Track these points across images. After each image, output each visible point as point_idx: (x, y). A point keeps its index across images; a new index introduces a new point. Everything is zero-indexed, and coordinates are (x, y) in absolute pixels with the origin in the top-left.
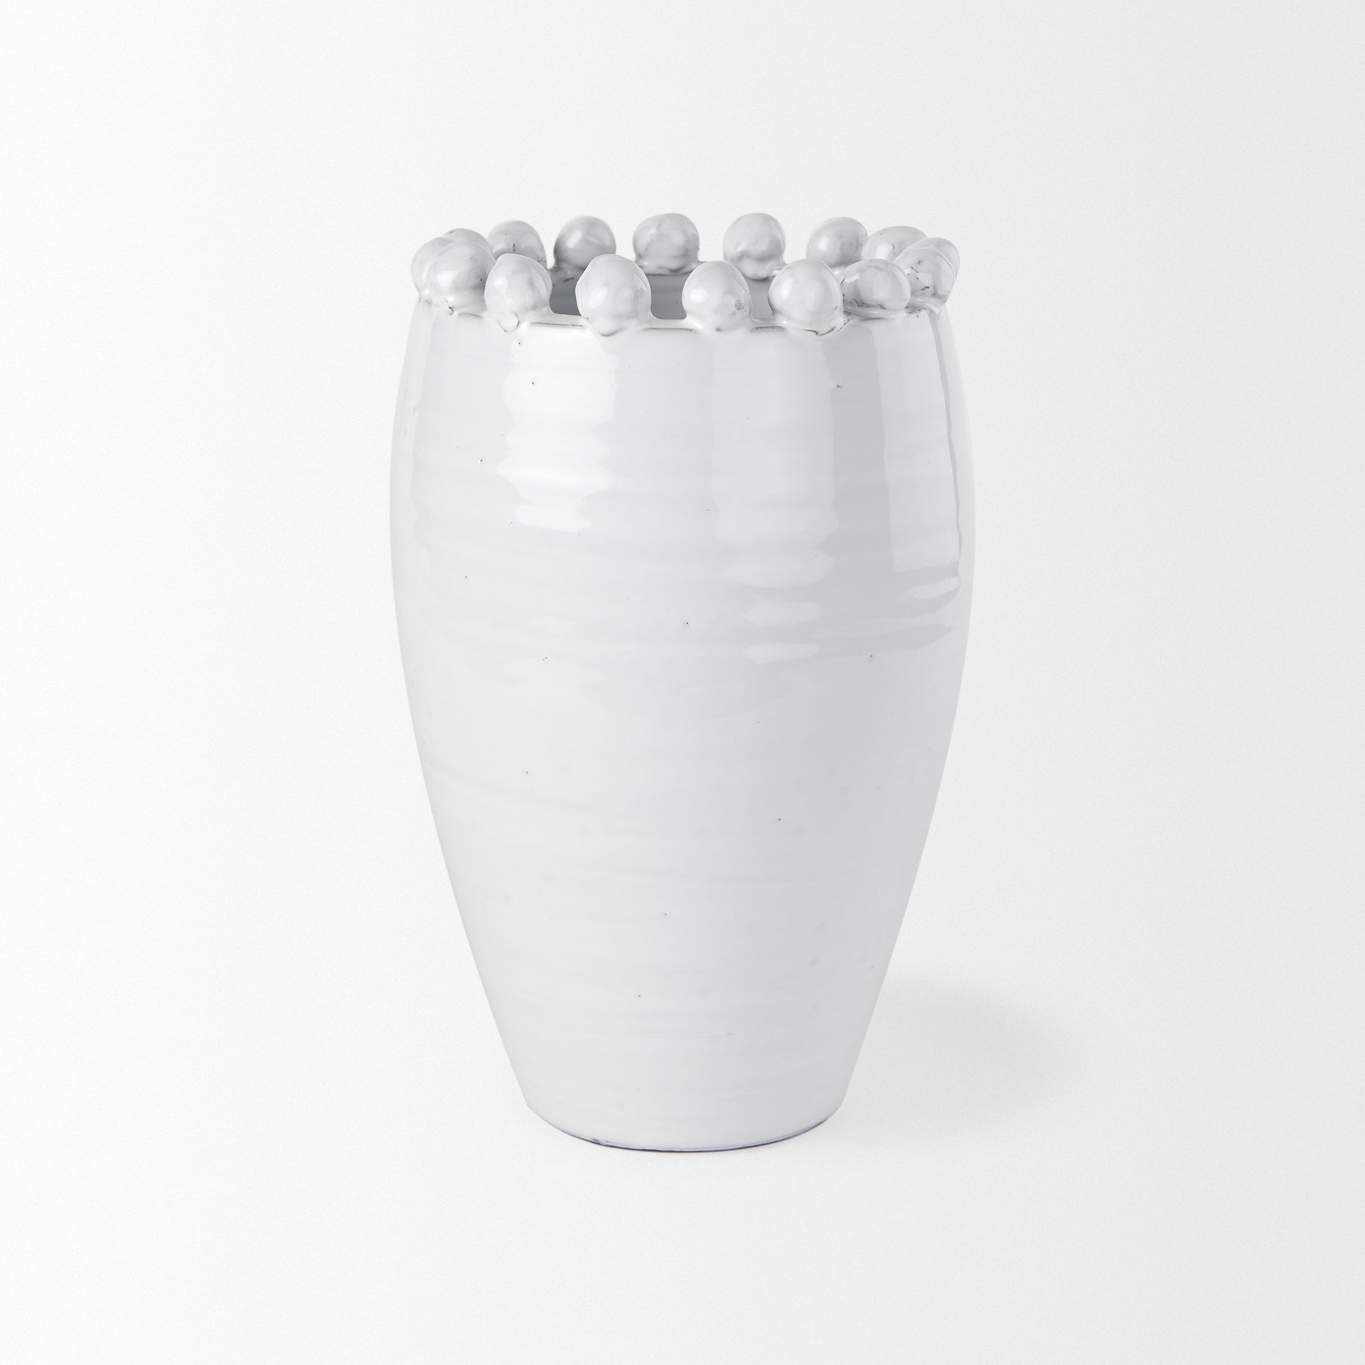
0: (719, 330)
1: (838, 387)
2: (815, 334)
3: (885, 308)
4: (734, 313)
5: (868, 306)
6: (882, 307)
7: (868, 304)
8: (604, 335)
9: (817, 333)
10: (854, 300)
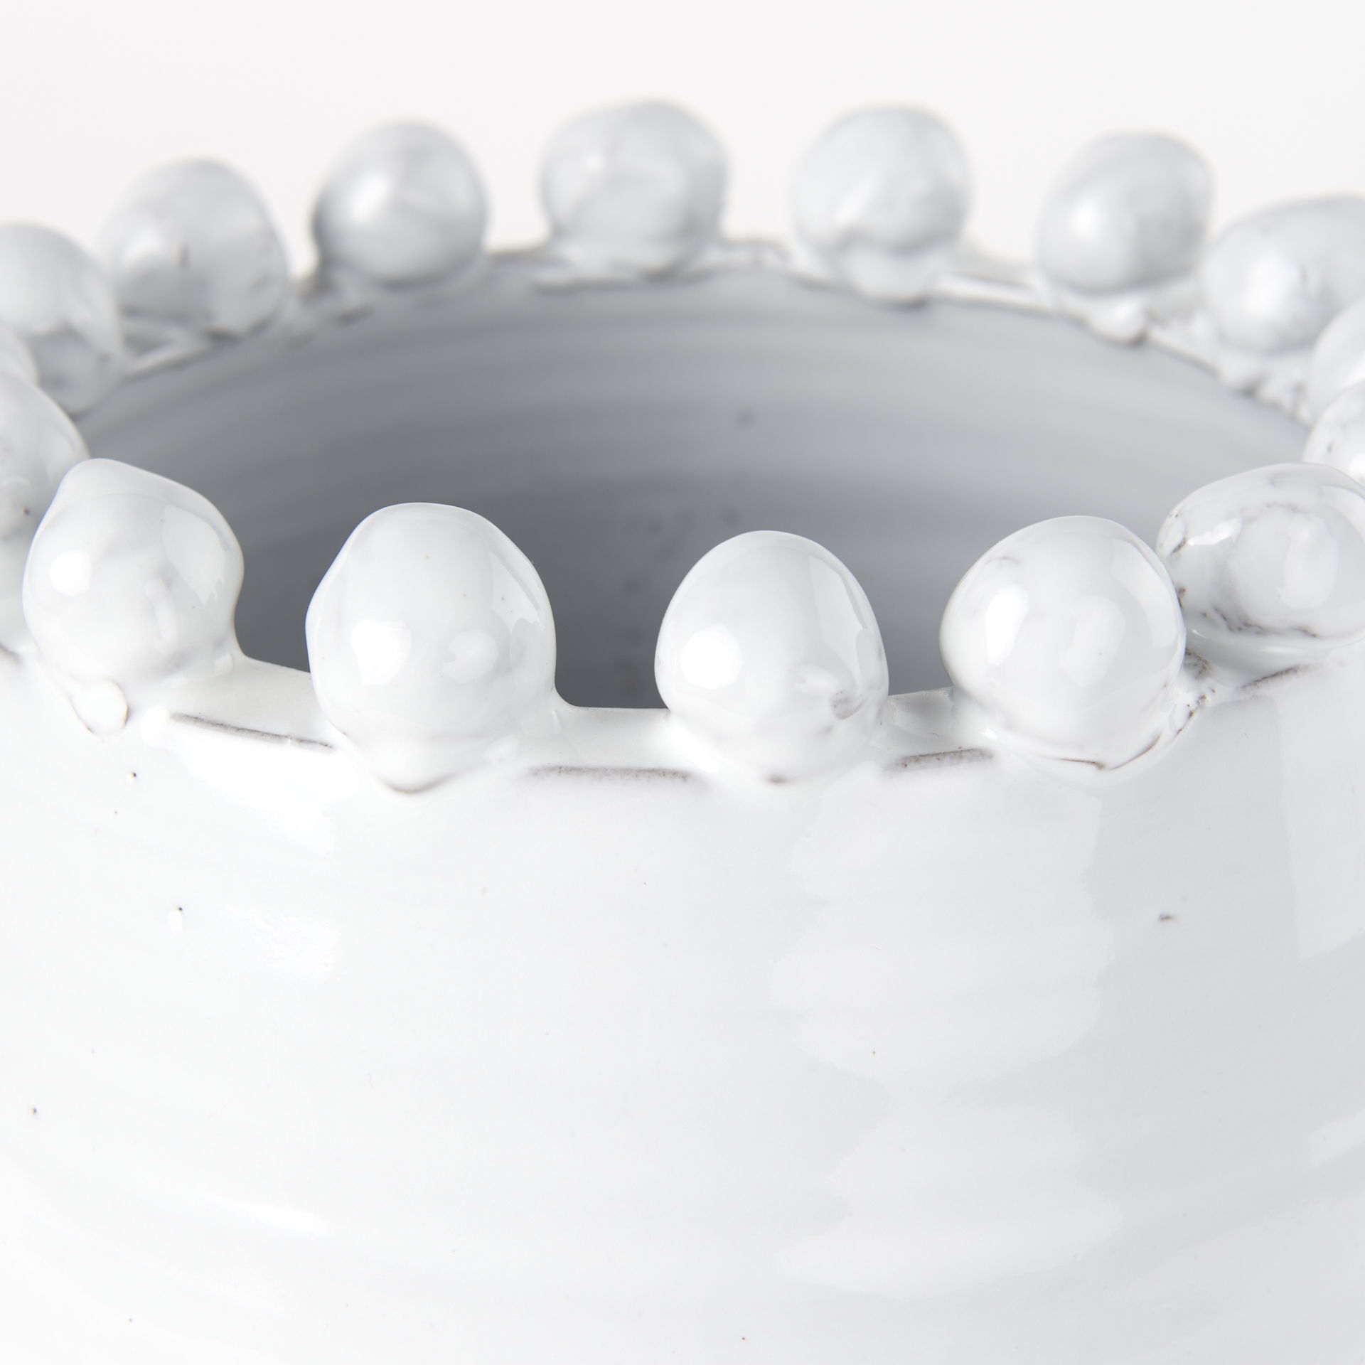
0: (777, 780)
1: (1165, 918)
2: (1092, 768)
3: (1314, 636)
4: (828, 730)
5: (1261, 631)
6: (1306, 632)
7: (1260, 627)
8: (399, 789)
9: (1099, 765)
10: (1217, 610)
